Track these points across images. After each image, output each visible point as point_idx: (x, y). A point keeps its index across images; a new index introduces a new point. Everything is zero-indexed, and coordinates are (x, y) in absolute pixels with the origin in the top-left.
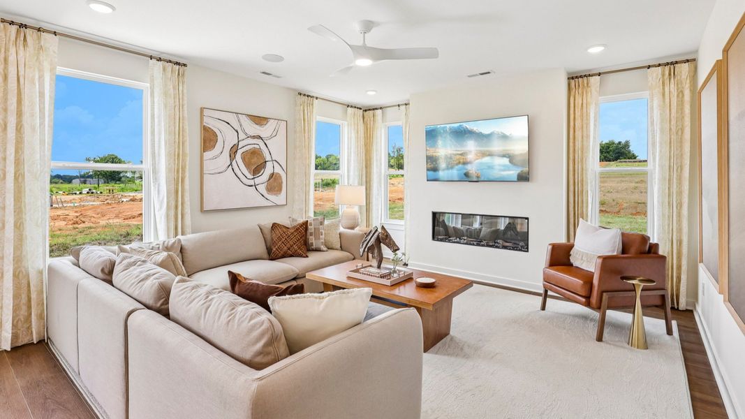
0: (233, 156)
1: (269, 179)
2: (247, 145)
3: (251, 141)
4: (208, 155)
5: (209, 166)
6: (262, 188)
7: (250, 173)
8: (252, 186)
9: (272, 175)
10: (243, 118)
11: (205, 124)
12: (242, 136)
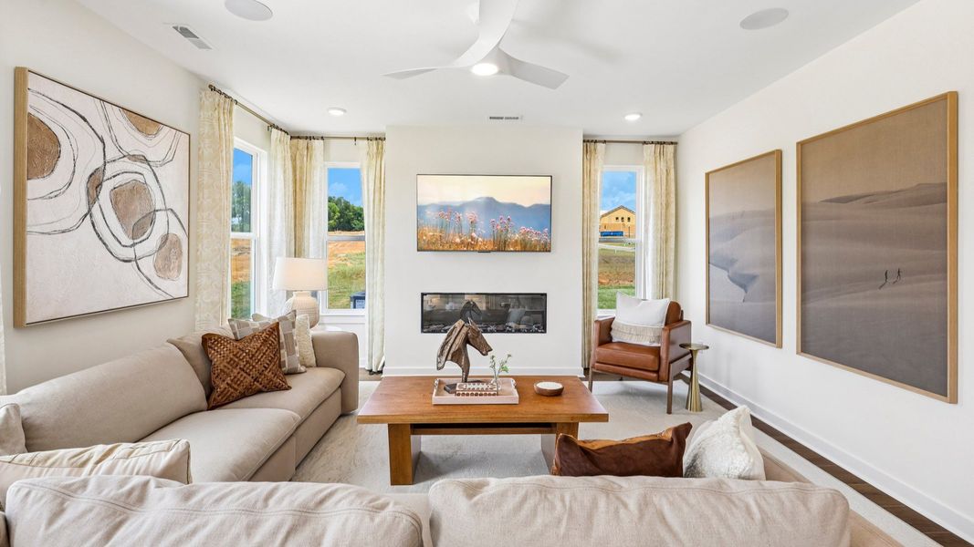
0: (92, 192)
1: (160, 248)
2: (120, 173)
3: (127, 165)
4: (35, 187)
5: (38, 214)
6: (147, 265)
7: (126, 232)
8: (129, 261)
9: (165, 238)
10: (114, 114)
11: (30, 110)
12: (112, 153)
